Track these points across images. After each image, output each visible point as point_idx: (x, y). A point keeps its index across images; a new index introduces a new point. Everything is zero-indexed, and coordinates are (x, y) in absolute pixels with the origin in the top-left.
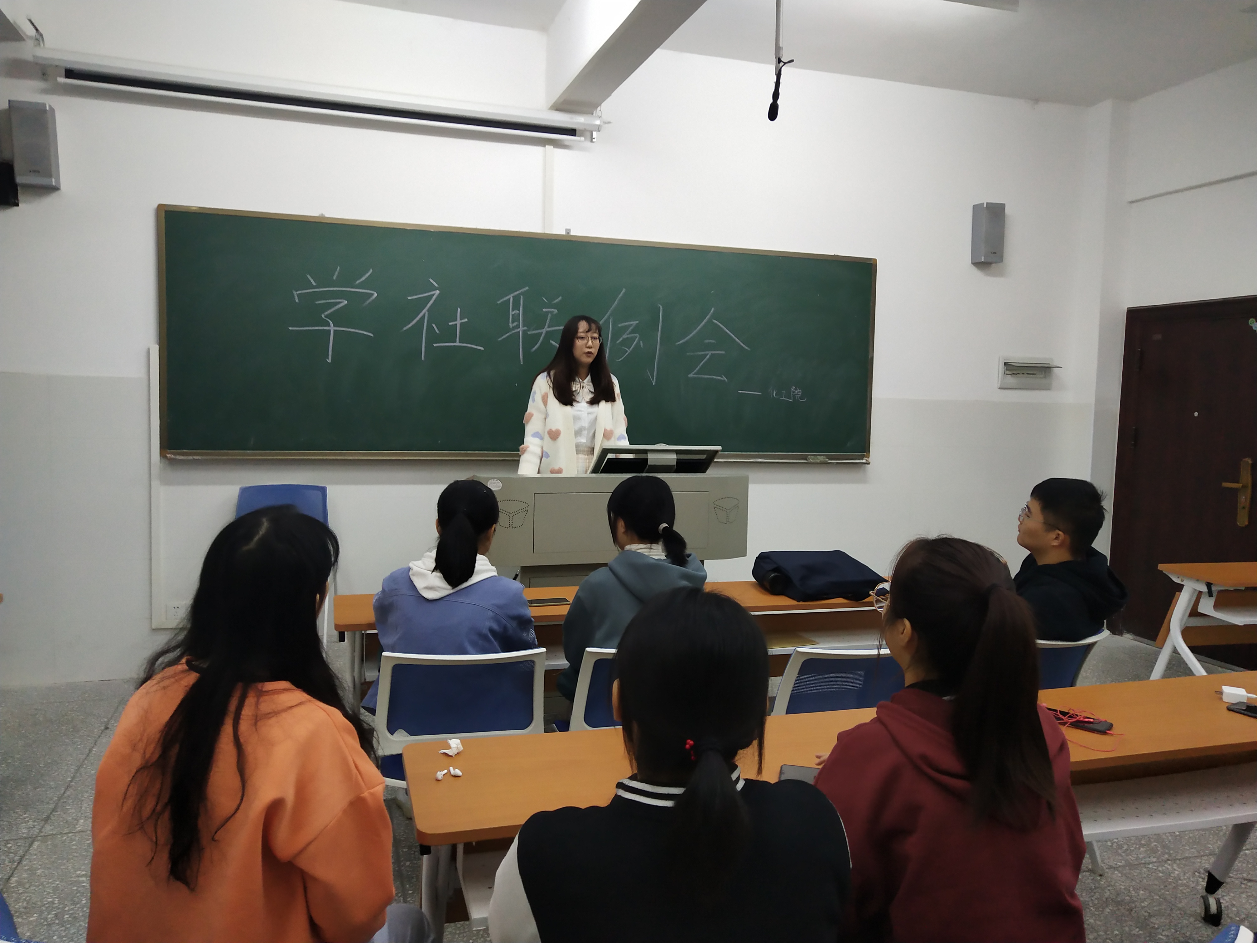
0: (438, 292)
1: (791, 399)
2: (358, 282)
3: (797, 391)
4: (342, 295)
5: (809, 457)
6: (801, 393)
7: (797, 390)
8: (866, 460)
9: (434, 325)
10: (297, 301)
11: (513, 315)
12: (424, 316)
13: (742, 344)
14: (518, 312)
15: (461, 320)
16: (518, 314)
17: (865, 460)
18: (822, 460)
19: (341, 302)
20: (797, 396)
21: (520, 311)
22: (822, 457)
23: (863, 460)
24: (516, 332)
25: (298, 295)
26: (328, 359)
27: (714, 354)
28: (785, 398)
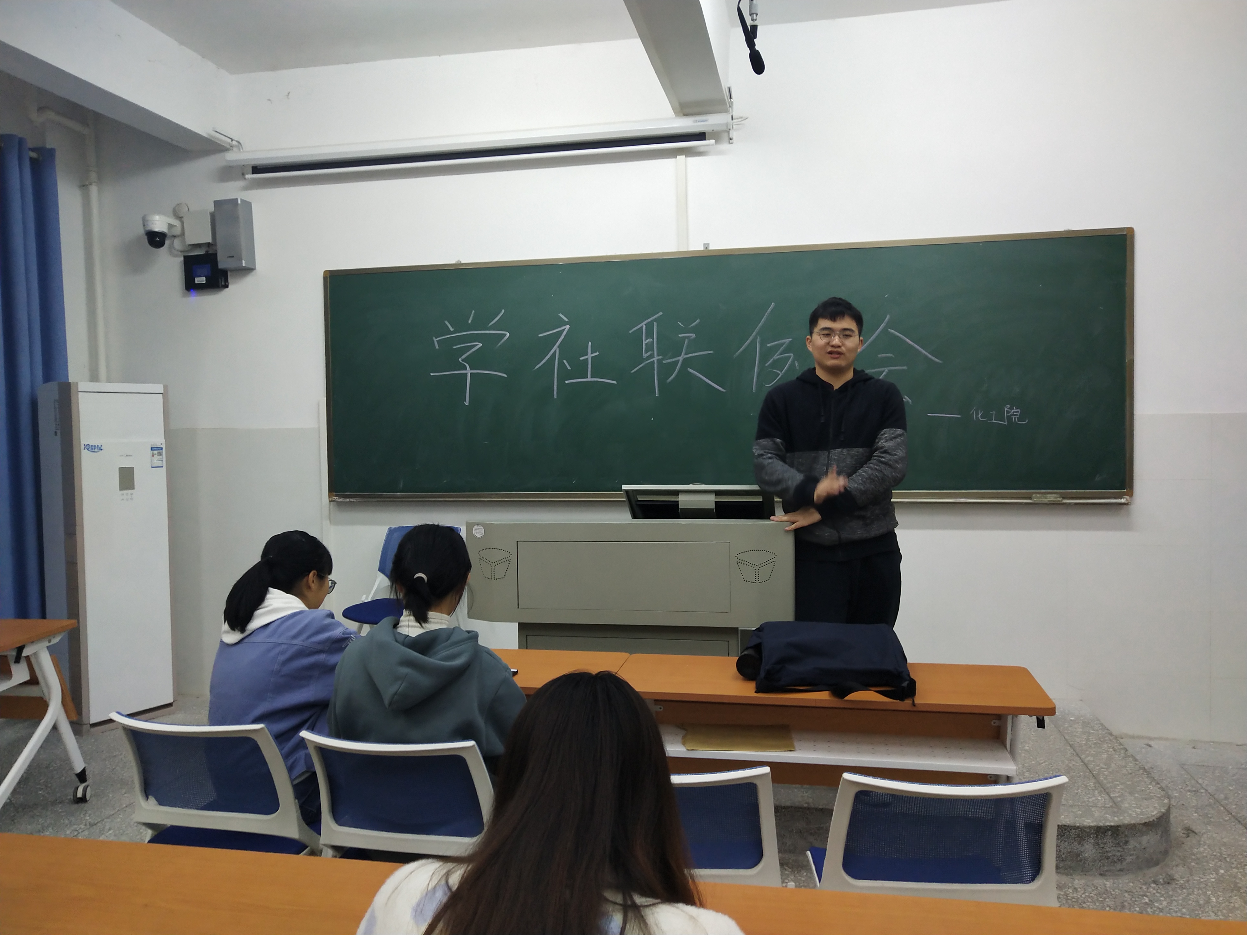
0: (568, 326)
1: (1005, 422)
2: (491, 324)
3: (1012, 411)
4: (477, 338)
5: (1034, 495)
6: (1019, 414)
7: (1013, 409)
8: (1127, 500)
9: (565, 361)
10: (437, 347)
11: (646, 344)
12: (555, 351)
13: (930, 356)
14: (652, 340)
15: (592, 353)
16: (652, 341)
17: (1125, 499)
18: (1052, 499)
19: (477, 345)
20: (1014, 417)
21: (654, 340)
22: (1055, 495)
23: (1122, 500)
24: (651, 362)
25: (437, 341)
26: (466, 402)
27: (892, 370)
28: (995, 420)
